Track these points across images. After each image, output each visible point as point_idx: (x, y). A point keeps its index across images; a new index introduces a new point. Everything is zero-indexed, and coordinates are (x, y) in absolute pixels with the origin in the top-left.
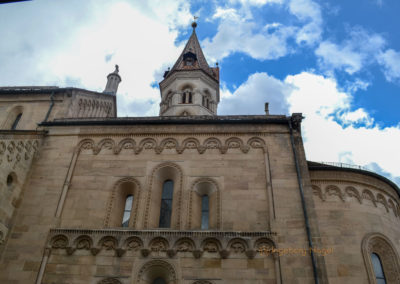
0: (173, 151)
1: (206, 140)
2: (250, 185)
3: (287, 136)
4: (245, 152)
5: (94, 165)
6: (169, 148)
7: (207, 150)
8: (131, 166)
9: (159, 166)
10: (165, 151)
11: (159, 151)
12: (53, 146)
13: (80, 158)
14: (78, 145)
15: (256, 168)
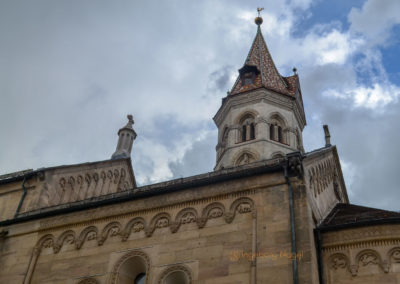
0: (142, 234)
1: (180, 213)
2: (231, 270)
3: (284, 188)
4: (230, 221)
5: (53, 268)
6: (138, 231)
7: (182, 227)
8: (92, 262)
9: (124, 257)
10: (133, 236)
11: (125, 237)
12: (12, 249)
13: (40, 261)
14: (38, 243)
15: (241, 242)
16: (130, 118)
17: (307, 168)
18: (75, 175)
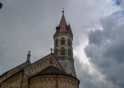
17: (25, 70)
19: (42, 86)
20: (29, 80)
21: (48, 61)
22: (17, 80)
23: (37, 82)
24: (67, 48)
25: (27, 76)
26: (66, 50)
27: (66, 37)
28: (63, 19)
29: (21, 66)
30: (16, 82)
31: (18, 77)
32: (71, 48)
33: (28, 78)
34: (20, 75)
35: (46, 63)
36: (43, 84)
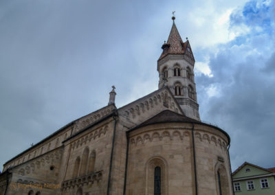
16: (114, 87)
17: (119, 112)
18: (89, 118)
19: (161, 146)
20: (128, 133)
21: (160, 101)
22: (102, 134)
23: (147, 137)
24: (185, 82)
25: (124, 126)
26: (183, 87)
27: (183, 63)
28: (174, 32)
29: (100, 113)
30: (97, 138)
31: (103, 128)
32: (192, 84)
33: (126, 129)
34: (108, 123)
35: (156, 104)
36: (162, 142)
